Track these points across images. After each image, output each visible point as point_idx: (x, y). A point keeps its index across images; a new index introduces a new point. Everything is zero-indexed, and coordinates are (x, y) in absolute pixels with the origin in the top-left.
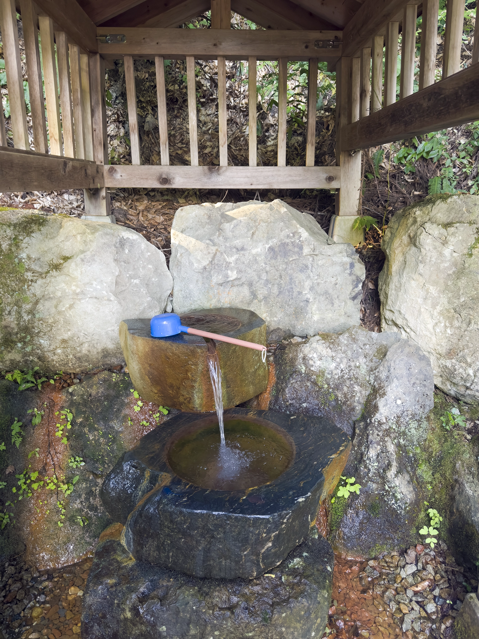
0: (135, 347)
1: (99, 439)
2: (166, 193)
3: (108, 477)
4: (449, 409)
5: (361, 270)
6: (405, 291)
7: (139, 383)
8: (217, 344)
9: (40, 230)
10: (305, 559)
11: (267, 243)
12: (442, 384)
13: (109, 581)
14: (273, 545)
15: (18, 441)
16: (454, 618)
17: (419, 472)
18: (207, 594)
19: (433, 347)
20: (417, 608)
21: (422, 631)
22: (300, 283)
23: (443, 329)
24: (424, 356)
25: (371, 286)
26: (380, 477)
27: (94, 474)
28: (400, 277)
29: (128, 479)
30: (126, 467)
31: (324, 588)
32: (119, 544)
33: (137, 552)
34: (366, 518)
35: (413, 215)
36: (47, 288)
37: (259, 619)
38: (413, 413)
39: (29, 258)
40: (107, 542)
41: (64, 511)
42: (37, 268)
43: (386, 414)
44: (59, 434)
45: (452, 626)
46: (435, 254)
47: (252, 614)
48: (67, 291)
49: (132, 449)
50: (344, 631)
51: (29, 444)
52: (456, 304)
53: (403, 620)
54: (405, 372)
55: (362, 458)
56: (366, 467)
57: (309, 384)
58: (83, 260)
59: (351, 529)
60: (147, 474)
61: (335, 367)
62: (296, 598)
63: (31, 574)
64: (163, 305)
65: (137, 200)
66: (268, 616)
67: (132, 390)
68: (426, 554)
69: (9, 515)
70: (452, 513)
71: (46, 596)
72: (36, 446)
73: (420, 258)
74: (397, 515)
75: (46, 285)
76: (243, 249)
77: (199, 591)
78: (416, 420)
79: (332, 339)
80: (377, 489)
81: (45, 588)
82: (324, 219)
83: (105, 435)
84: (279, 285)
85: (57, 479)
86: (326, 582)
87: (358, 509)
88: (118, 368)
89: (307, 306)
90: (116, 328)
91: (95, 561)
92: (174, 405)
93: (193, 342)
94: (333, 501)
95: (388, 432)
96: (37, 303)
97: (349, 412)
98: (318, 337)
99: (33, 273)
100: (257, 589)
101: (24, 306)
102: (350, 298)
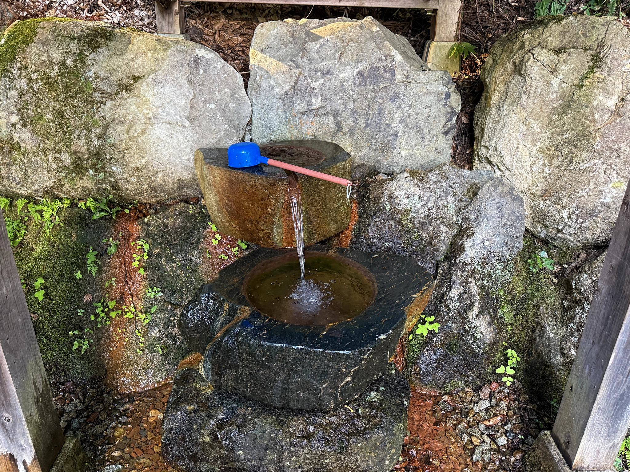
0: (212, 177)
1: (176, 271)
2: (245, 11)
3: (186, 309)
4: (537, 252)
5: (456, 101)
6: (504, 126)
7: (217, 216)
8: (299, 178)
9: (107, 46)
10: (382, 393)
11: (356, 67)
12: (533, 226)
13: (188, 407)
14: (352, 379)
15: (94, 270)
16: (524, 452)
17: (500, 313)
18: (285, 423)
19: (527, 187)
20: (487, 440)
21: (492, 462)
22: (389, 114)
23: (541, 168)
24: (518, 196)
25: (465, 120)
26: (460, 317)
27: (172, 304)
28: (500, 110)
29: (206, 310)
30: (204, 299)
31: (400, 422)
32: (198, 373)
33: (216, 381)
34: (443, 356)
35: (521, 39)
36: (117, 111)
37: (335, 448)
38: (500, 254)
39: (96, 76)
40: (186, 370)
41: (142, 339)
42: (106, 88)
43: (472, 255)
44: (136, 264)
45: (522, 459)
46: (541, 84)
47: (328, 443)
48: (139, 114)
49: (211, 281)
50: (416, 460)
51: (105, 273)
52: (558, 141)
53: (474, 452)
54: (495, 212)
55: (443, 298)
56: (446, 307)
57: (392, 223)
58: (154, 81)
59: (427, 365)
60: (226, 307)
61: (422, 206)
62: (372, 430)
63: (112, 396)
64: (241, 134)
65: (214, 18)
66: (344, 446)
67: (209, 223)
68: (500, 391)
69: (88, 341)
70: (530, 354)
71: (128, 417)
72: (112, 275)
73: (524, 89)
74: (475, 354)
75: (116, 107)
76: (329, 73)
77: (277, 420)
78: (503, 262)
79: (420, 176)
80: (456, 329)
81: (126, 410)
82: (418, 44)
83: (182, 267)
84: (367, 115)
85: (135, 308)
86: (402, 415)
87: (436, 347)
88: (195, 200)
89: (396, 140)
90: (192, 158)
91: (174, 387)
92: (252, 240)
93: (274, 174)
94: (410, 338)
95: (472, 274)
96: (107, 127)
97: (433, 252)
98: (405, 174)
99: (101, 94)
100: (333, 419)
101: (93, 130)
102: (442, 133)
